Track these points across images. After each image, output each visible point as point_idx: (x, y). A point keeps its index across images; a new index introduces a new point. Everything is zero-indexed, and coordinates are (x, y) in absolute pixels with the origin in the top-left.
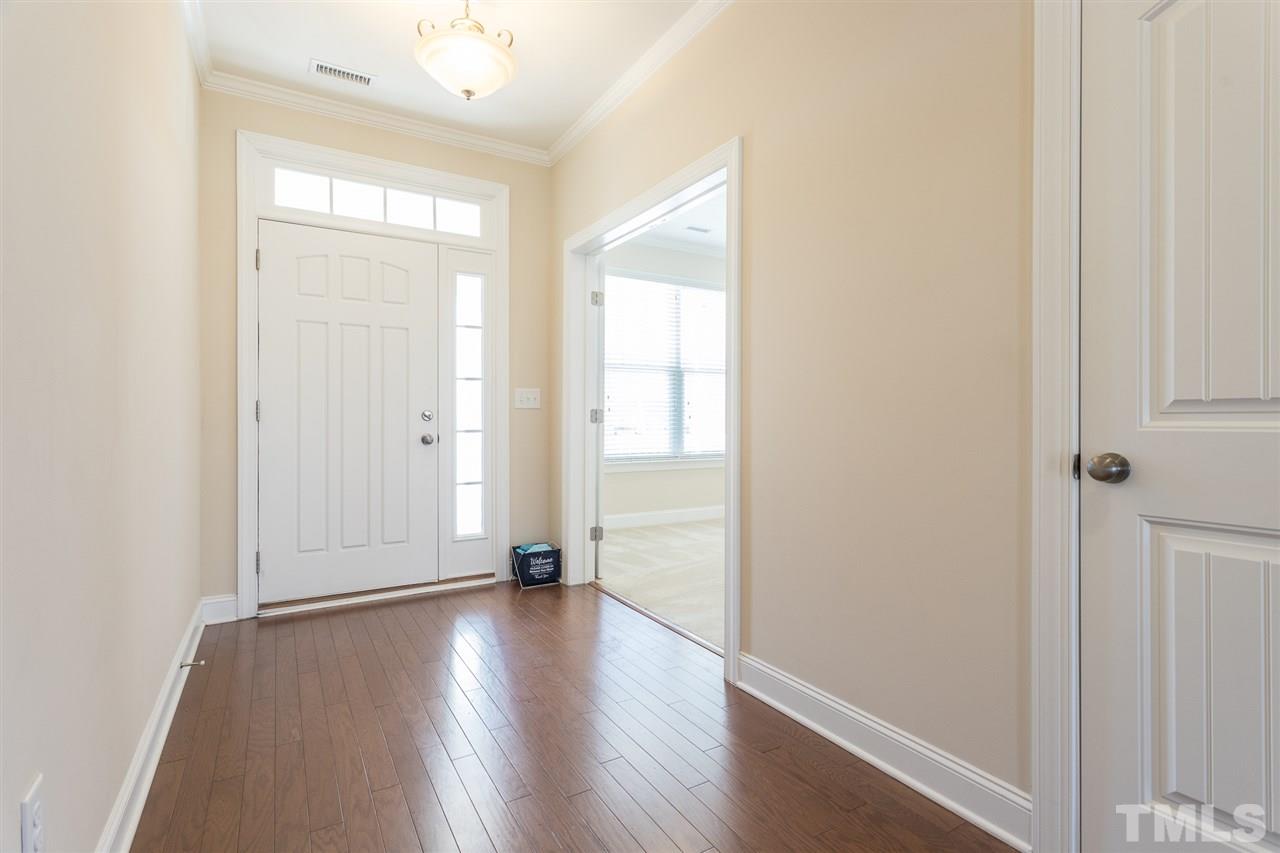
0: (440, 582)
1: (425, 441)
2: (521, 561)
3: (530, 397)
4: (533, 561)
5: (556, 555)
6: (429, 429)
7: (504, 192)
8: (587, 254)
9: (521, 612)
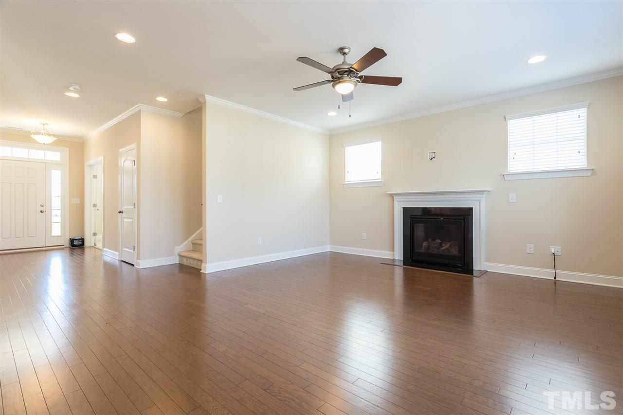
0: (46, 247)
1: (41, 212)
2: (72, 241)
3: (77, 201)
4: (75, 241)
5: (83, 240)
6: (42, 209)
7: (67, 150)
8: (91, 166)
9: (72, 254)
